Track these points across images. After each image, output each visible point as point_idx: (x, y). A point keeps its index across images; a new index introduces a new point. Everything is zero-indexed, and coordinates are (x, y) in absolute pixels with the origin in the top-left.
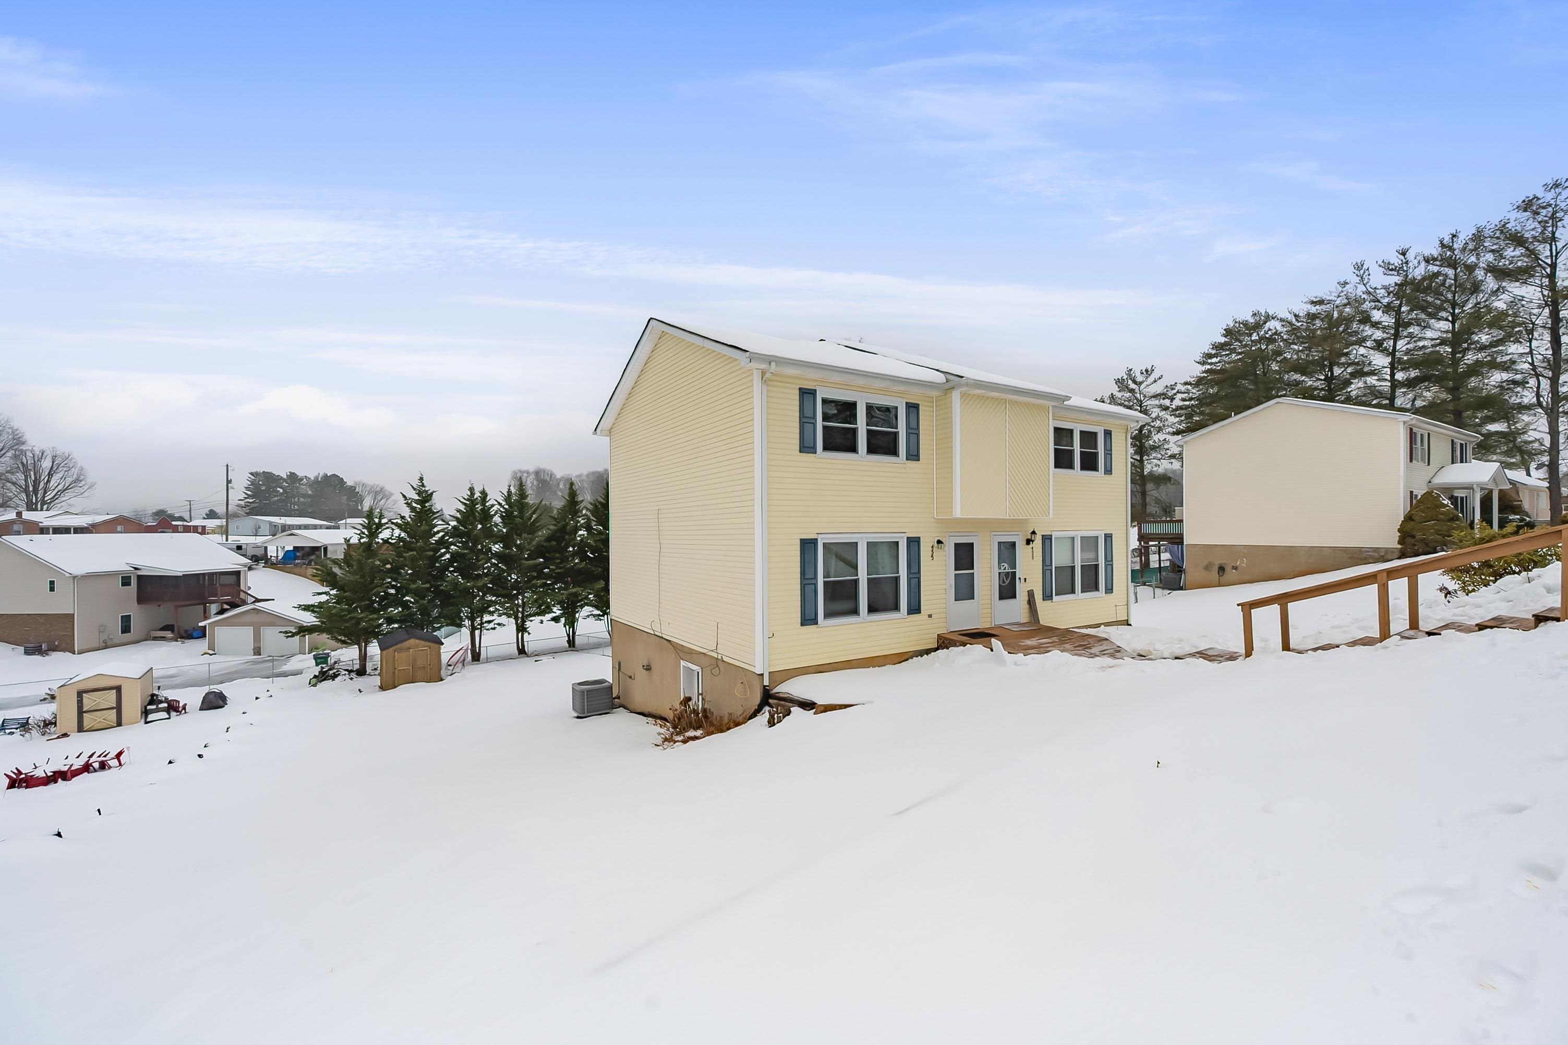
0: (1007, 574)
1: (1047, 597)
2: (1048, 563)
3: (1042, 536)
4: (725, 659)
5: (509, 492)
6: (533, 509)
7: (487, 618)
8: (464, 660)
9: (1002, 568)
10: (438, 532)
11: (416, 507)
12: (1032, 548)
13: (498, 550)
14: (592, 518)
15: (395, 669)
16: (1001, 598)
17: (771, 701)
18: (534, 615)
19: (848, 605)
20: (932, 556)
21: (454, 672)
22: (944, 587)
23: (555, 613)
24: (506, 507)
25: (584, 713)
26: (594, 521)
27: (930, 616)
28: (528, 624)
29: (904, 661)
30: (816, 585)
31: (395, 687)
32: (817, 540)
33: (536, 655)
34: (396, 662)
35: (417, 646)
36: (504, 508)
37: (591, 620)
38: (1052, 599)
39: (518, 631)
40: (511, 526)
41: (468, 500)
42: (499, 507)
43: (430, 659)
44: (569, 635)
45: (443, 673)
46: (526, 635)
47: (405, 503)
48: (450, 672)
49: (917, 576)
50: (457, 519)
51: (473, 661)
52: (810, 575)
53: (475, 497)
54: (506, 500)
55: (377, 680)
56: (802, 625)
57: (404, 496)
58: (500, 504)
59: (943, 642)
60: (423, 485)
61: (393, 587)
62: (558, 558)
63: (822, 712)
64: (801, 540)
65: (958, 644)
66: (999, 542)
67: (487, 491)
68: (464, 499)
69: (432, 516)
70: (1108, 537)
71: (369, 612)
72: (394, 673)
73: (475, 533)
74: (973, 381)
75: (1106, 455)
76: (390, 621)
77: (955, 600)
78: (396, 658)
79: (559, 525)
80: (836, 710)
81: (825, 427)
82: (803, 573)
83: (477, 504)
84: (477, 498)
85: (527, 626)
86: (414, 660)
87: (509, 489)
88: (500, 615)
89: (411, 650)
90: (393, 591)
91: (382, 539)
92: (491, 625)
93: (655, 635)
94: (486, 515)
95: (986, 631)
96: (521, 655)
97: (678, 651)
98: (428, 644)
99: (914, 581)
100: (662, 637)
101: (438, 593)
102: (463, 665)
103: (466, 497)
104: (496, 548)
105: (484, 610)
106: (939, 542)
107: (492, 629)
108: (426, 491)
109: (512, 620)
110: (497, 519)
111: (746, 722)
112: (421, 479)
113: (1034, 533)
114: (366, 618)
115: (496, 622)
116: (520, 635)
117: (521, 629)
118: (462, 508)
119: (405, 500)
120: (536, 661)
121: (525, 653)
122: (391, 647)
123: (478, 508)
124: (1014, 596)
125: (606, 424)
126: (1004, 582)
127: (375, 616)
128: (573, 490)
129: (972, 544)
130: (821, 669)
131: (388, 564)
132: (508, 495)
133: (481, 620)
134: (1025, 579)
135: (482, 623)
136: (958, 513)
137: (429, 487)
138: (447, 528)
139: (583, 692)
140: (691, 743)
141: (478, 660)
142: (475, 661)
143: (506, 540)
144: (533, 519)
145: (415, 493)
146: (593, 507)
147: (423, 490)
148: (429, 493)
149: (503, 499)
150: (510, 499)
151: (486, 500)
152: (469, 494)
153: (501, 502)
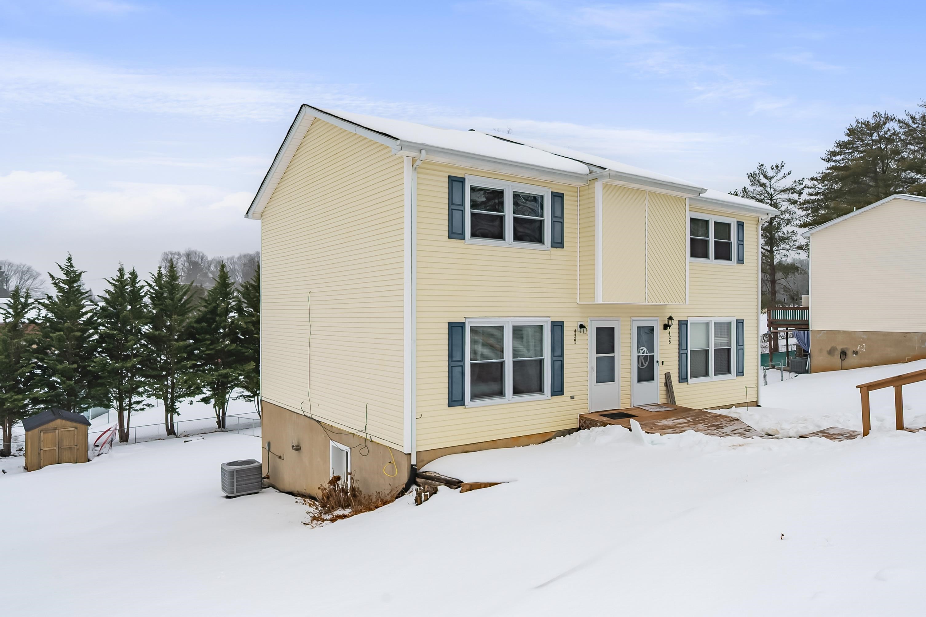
0: (646, 358)
1: (683, 379)
2: (684, 347)
3: (679, 321)
4: (374, 439)
5: (160, 273)
6: (184, 290)
7: (135, 398)
8: (112, 441)
9: (641, 352)
10: (86, 313)
11: (64, 287)
12: (669, 333)
13: (147, 331)
14: (243, 300)
15: (41, 450)
16: (640, 380)
17: (418, 480)
18: (184, 396)
19: (495, 387)
20: (575, 340)
21: (101, 452)
22: (586, 369)
23: (205, 394)
24: (157, 288)
25: (233, 493)
26: (245, 303)
27: (572, 397)
28: (177, 404)
29: (547, 441)
30: (463, 367)
31: (41, 468)
32: (464, 323)
33: (185, 436)
34: (42, 443)
35: (64, 427)
36: (154, 290)
37: (242, 401)
38: (687, 381)
39: (167, 411)
40: (161, 307)
41: (118, 281)
42: (149, 288)
43: (77, 439)
44: (218, 416)
45: (90, 453)
46: (175, 415)
47: (53, 283)
48: (97, 453)
49: (560, 359)
50: (106, 300)
51: (121, 442)
52: (457, 357)
53: (125, 278)
54: (156, 281)
55: (21, 461)
56: (449, 406)
57: (52, 276)
58: (150, 285)
59: (585, 422)
60: (71, 266)
61: (39, 367)
62: (208, 340)
63: (467, 490)
64: (449, 323)
65: (598, 424)
66: (638, 327)
67: (137, 272)
68: (114, 280)
69: (80, 296)
70: (740, 323)
71: (15, 392)
72: (39, 454)
73: (124, 314)
74: (615, 173)
75: (738, 245)
76: (36, 401)
77: (596, 383)
78: (42, 439)
79: (210, 306)
80: (481, 488)
81: (473, 214)
82: (450, 356)
83: (126, 285)
84: (127, 279)
85: (177, 407)
86: (61, 441)
87: (160, 271)
88: (149, 396)
89: (57, 431)
90: (39, 372)
91: (28, 319)
92: (140, 406)
93: (305, 415)
94: (136, 296)
95: (625, 412)
96: (170, 436)
97: (328, 432)
98: (75, 424)
99: (558, 364)
100: (312, 418)
101: (85, 373)
102: (111, 445)
103: (116, 278)
104: (146, 329)
105: (133, 390)
106: (582, 326)
107: (141, 410)
108: (74, 272)
109: (162, 401)
110: (147, 300)
111: (393, 501)
112: (70, 259)
113: (671, 318)
114: (11, 398)
115: (144, 403)
116: (169, 415)
117: (171, 409)
118: (111, 289)
119: (53, 280)
120: (185, 442)
121: (175, 434)
122: (38, 427)
123: (127, 289)
124: (652, 379)
125: (258, 208)
126: (642, 365)
127: (20, 397)
128: (224, 272)
129: (613, 329)
130: (467, 448)
131: (34, 344)
132: (159, 276)
133: (130, 401)
134: (663, 362)
135: (131, 404)
136: (599, 299)
137: (78, 267)
138: (96, 308)
139: (232, 472)
140: (339, 521)
141: (127, 441)
142: (123, 442)
143: (155, 321)
144: (183, 300)
145: (64, 274)
146: (244, 289)
147: (71, 270)
148: (77, 273)
149: (153, 280)
150: (160, 281)
151: (137, 281)
152: (118, 275)
153: (151, 283)
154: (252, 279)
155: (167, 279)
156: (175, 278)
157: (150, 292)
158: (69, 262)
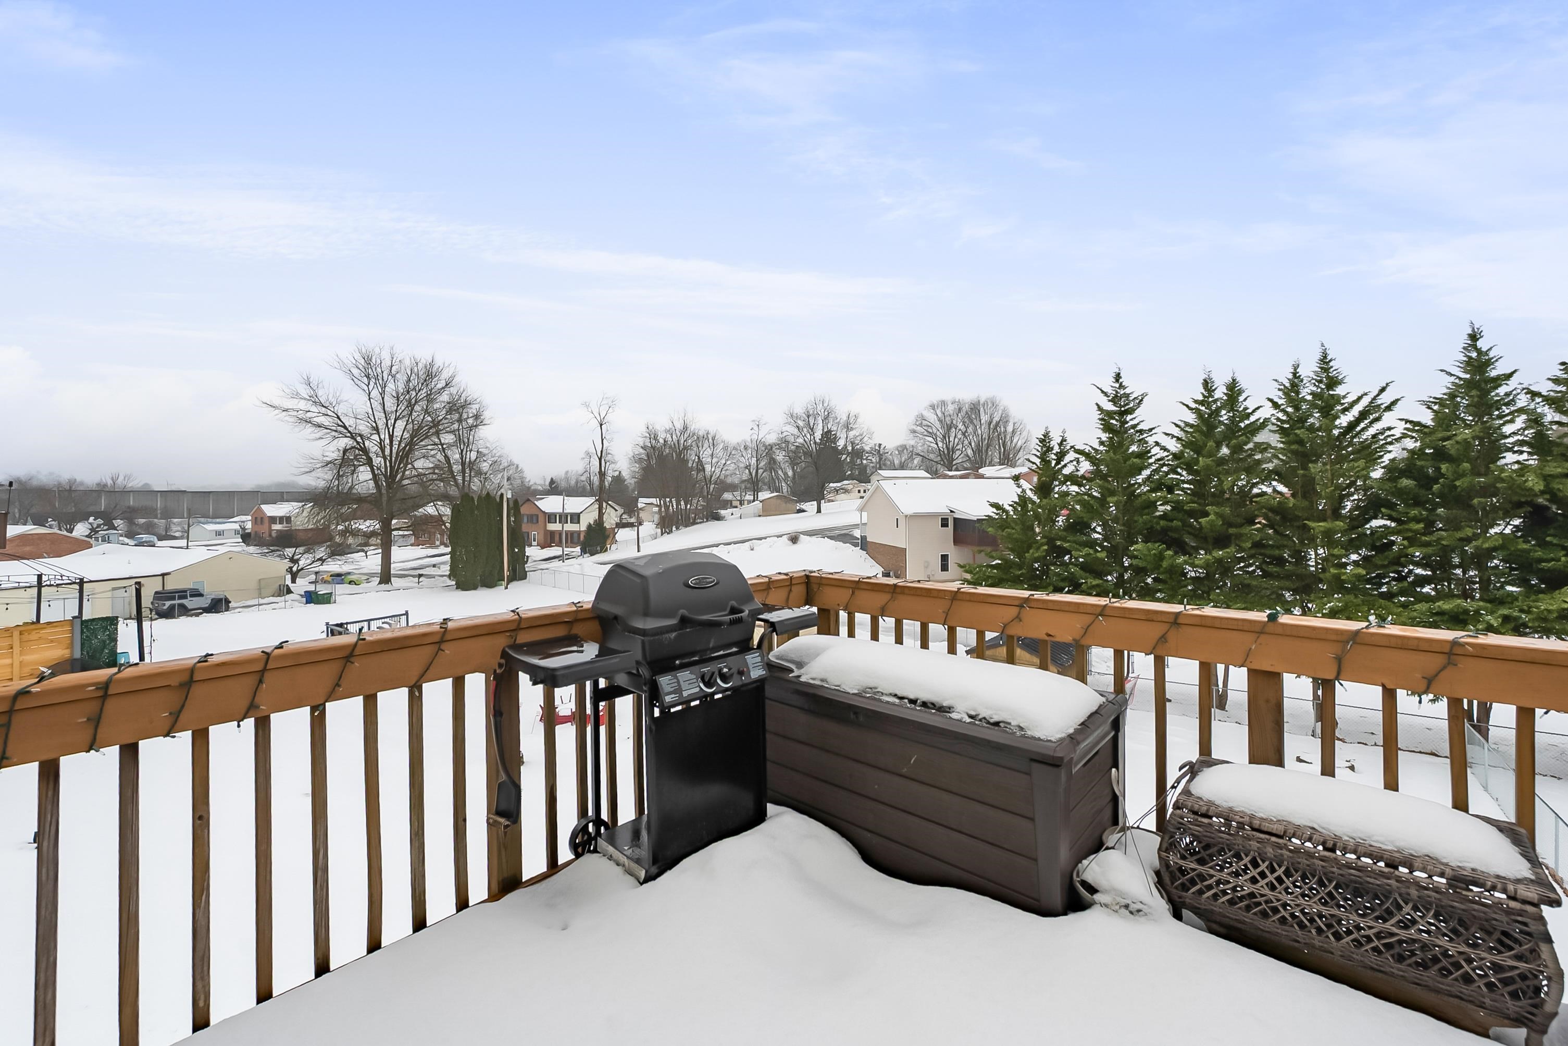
5: (1296, 377)
11: (1110, 423)
24: (1290, 410)
40: (1300, 445)
41: (1200, 401)
42: (1272, 411)
47: (1100, 420)
53: (1215, 395)
57: (1096, 407)
58: (1276, 405)
60: (1121, 386)
67: (1243, 383)
69: (1140, 438)
83: (1221, 409)
84: (1220, 399)
87: (1295, 373)
94: (1242, 430)
103: (1198, 397)
108: (1128, 395)
112: (1118, 377)
118: (1191, 418)
119: (1101, 415)
123: (1222, 417)
128: (1478, 350)
137: (1133, 387)
138: (1167, 456)
145: (1109, 401)
147: (1122, 393)
148: (1131, 398)
149: (1280, 393)
150: (1298, 393)
151: (1241, 399)
152: (1203, 391)
153: (1276, 399)
155: (1314, 389)
156: (1333, 382)
157: (1278, 419)
158: (1117, 381)
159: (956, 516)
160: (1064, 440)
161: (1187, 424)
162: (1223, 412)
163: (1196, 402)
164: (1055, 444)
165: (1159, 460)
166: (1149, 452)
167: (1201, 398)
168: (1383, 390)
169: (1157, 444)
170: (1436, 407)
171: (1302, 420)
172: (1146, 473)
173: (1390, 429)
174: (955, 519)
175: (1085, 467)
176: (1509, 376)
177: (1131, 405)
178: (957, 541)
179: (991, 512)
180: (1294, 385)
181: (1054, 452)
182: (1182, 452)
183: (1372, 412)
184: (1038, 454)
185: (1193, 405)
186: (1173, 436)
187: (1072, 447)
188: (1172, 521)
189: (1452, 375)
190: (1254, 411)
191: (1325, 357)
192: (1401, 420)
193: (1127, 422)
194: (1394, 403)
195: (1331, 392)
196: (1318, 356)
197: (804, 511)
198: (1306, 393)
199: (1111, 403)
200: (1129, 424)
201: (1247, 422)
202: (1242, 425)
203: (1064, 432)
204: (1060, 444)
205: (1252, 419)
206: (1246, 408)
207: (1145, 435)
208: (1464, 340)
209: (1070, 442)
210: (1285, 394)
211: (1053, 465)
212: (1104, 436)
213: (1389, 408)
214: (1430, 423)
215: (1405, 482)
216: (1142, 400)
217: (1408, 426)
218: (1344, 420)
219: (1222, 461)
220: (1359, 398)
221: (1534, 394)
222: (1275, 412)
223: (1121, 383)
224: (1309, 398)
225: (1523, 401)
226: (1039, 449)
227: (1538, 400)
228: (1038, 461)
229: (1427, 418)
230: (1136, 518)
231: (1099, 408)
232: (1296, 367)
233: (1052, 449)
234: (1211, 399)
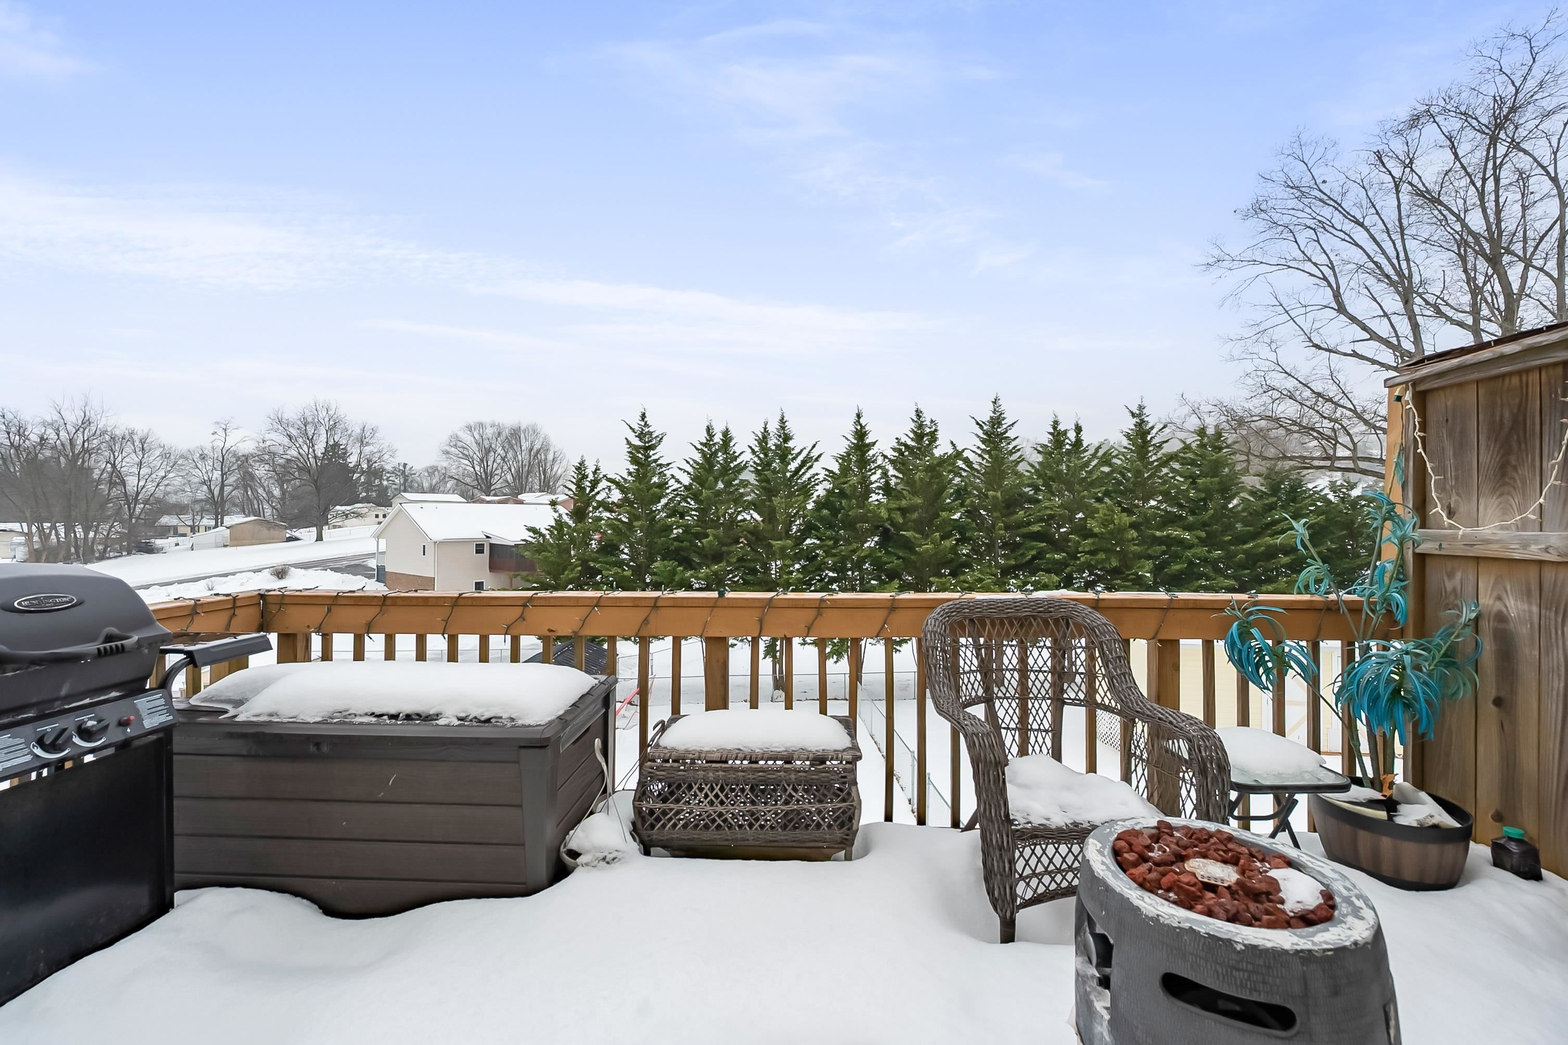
5: (766, 432)
11: (638, 457)
26: (897, 477)
36: (759, 458)
41: (705, 445)
42: (750, 455)
47: (629, 452)
50: (691, 474)
53: (714, 440)
54: (761, 446)
57: (625, 442)
58: (753, 452)
60: (646, 425)
67: (733, 433)
79: (839, 482)
83: (718, 452)
84: (717, 443)
87: (765, 428)
94: (730, 471)
108: (650, 433)
110: (748, 476)
112: (643, 416)
118: (698, 457)
119: (629, 448)
123: (718, 457)
128: (861, 425)
137: (656, 427)
138: (680, 488)
145: (636, 436)
146: (897, 455)
147: (647, 430)
148: (654, 436)
149: (756, 443)
150: (767, 444)
151: (732, 444)
152: (706, 435)
153: (754, 447)
154: (907, 435)
155: (776, 441)
156: (787, 438)
157: (755, 462)
158: (643, 420)
159: (492, 541)
160: (597, 469)
161: (695, 461)
162: (720, 454)
163: (701, 444)
164: (589, 471)
165: (674, 490)
166: (667, 483)
167: (705, 441)
168: (814, 446)
169: (673, 477)
170: (840, 461)
171: (769, 464)
172: (664, 501)
173: (817, 474)
174: (491, 545)
175: (616, 496)
176: (874, 443)
177: (654, 442)
178: (493, 567)
179: (528, 536)
180: (765, 437)
181: (589, 479)
182: (691, 484)
183: (807, 462)
184: (574, 481)
185: (699, 447)
186: (685, 471)
187: (605, 476)
188: (682, 542)
189: (848, 440)
190: (740, 455)
191: (783, 419)
192: (823, 468)
193: (650, 457)
194: (820, 456)
195: (786, 445)
196: (779, 418)
197: (297, 539)
198: (772, 443)
199: (638, 439)
200: (652, 458)
201: (735, 463)
202: (732, 465)
203: (598, 461)
204: (595, 473)
205: (739, 461)
206: (735, 452)
207: (664, 469)
208: (854, 418)
209: (603, 471)
210: (759, 443)
211: (587, 492)
212: (632, 468)
213: (817, 460)
214: (837, 472)
215: (825, 512)
216: (661, 439)
217: (827, 473)
218: (793, 466)
219: (718, 493)
220: (802, 451)
221: (885, 457)
222: (752, 457)
223: (646, 422)
224: (773, 448)
225: (880, 461)
226: (575, 476)
227: (887, 460)
228: (573, 487)
229: (835, 468)
230: (656, 540)
231: (628, 443)
232: (766, 424)
233: (587, 476)
234: (711, 443)
